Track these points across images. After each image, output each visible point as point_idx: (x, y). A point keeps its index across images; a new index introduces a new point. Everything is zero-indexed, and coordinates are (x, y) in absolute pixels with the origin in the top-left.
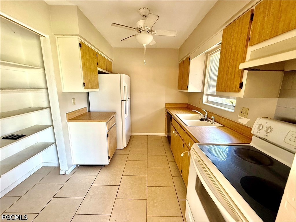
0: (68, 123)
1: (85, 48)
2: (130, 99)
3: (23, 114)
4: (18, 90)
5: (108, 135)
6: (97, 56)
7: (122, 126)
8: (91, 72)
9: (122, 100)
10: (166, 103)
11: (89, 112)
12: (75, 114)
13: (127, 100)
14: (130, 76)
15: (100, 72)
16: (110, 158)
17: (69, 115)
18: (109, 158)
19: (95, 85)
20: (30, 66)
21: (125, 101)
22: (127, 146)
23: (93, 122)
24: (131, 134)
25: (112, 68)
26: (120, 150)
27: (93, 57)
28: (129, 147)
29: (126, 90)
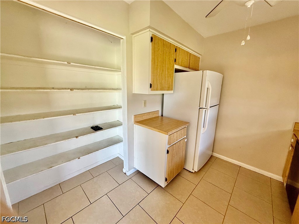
0: (134, 125)
1: (158, 42)
2: (219, 106)
3: (102, 111)
4: (101, 90)
5: (168, 152)
6: (176, 51)
7: (196, 143)
8: (163, 70)
9: (201, 107)
10: (296, 123)
11: (161, 116)
12: (143, 117)
13: (209, 108)
14: (223, 75)
15: (177, 71)
16: (169, 181)
17: (135, 117)
18: (166, 180)
19: (167, 86)
20: (113, 69)
21: (205, 109)
22: (200, 170)
23: (154, 130)
24: (212, 154)
25: (199, 64)
26: (188, 172)
27: (170, 52)
28: (203, 173)
29: (209, 94)
